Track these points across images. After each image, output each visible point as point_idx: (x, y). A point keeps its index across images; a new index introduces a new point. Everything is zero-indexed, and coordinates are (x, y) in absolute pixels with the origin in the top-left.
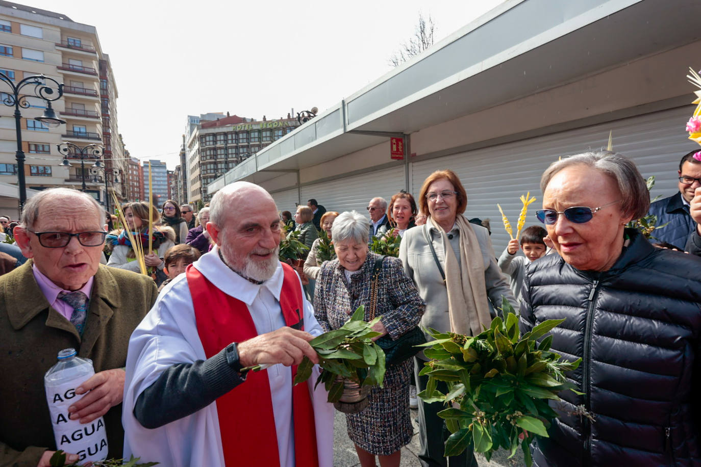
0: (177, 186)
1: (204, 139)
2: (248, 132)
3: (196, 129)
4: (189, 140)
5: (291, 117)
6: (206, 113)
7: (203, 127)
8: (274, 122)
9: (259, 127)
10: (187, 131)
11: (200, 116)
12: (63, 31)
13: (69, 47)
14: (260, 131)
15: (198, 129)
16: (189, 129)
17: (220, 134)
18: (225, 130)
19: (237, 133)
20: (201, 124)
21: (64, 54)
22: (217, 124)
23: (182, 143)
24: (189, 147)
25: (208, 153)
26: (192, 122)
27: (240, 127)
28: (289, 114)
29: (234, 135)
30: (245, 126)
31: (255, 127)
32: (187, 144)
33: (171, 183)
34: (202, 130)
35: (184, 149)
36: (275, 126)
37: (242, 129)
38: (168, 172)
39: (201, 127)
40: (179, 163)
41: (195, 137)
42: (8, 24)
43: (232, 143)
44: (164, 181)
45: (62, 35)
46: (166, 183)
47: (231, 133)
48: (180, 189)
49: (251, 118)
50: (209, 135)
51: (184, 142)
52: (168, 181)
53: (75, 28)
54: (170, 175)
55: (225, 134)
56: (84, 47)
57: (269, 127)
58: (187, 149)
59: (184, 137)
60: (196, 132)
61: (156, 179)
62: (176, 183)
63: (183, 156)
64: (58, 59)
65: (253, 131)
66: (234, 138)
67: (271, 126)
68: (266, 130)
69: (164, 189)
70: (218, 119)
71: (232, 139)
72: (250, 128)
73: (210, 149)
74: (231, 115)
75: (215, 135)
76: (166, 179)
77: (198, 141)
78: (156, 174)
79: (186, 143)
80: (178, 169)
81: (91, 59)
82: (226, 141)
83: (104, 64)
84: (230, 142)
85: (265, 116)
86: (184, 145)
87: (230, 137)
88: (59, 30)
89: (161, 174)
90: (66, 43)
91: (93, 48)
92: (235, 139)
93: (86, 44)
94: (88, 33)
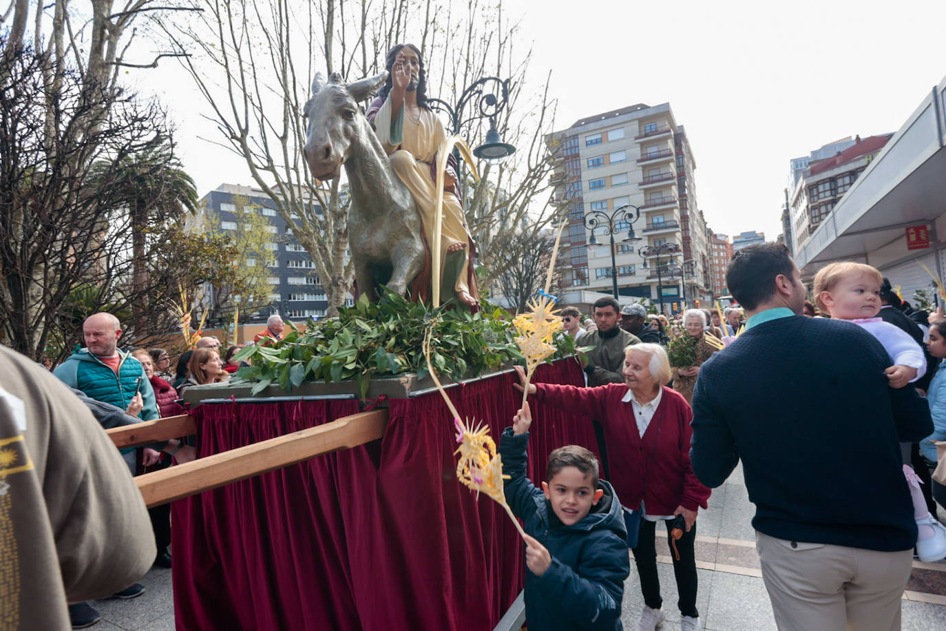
1: (815, 191)
3: (801, 179)
4: (792, 197)
6: (819, 147)
7: (813, 172)
10: (790, 183)
11: (810, 155)
12: (641, 122)
13: (646, 135)
15: (804, 178)
16: (792, 178)
17: (843, 174)
18: (851, 167)
20: (809, 167)
21: (642, 145)
22: (838, 161)
23: (785, 202)
24: (794, 205)
25: (823, 209)
26: (797, 167)
32: (791, 202)
34: (811, 178)
35: (787, 211)
39: (809, 174)
40: (780, 230)
41: (801, 190)
42: (599, 136)
45: (640, 126)
50: (823, 182)
51: (787, 199)
53: (650, 113)
55: (852, 173)
56: (660, 130)
58: (792, 210)
59: (786, 191)
60: (802, 183)
63: (786, 218)
64: (637, 152)
70: (839, 153)
73: (826, 203)
74: (862, 138)
75: (834, 178)
77: (806, 194)
79: (789, 201)
80: (781, 238)
81: (666, 139)
83: (679, 140)
86: (787, 204)
88: (637, 123)
90: (643, 133)
91: (668, 126)
93: (661, 125)
94: (663, 113)
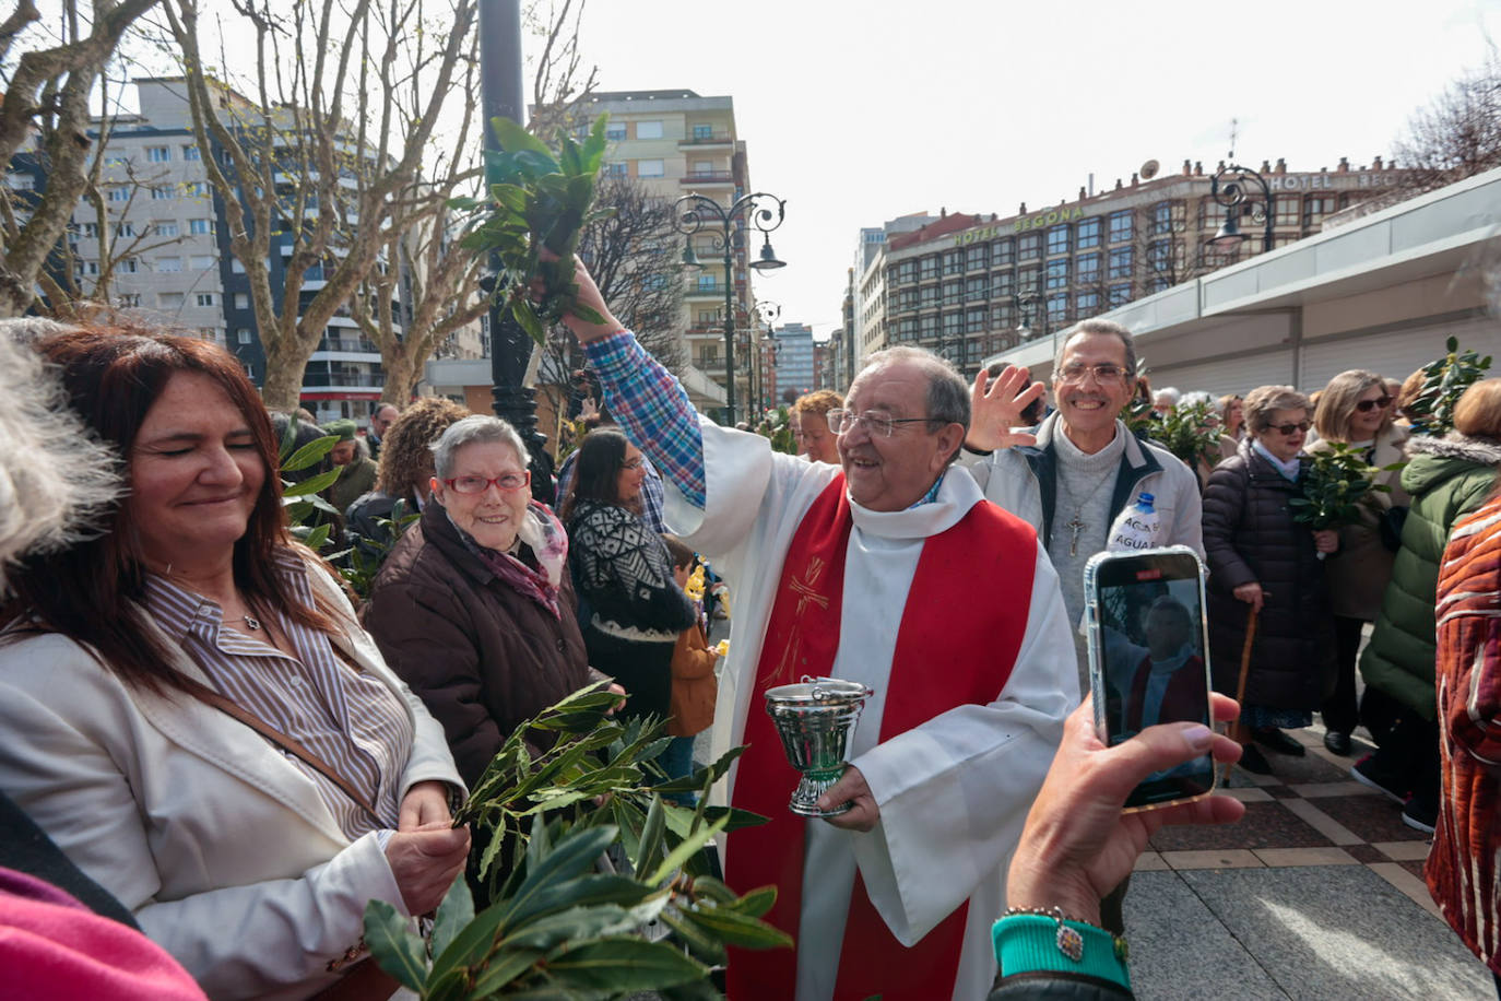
0: (833, 370)
1: (895, 271)
2: (987, 245)
3: (879, 254)
4: (861, 279)
5: (1088, 196)
6: (894, 218)
7: (894, 247)
8: (1047, 214)
9: (1012, 230)
10: (859, 260)
11: (883, 227)
12: (689, 115)
13: (696, 142)
14: (1013, 239)
15: (884, 253)
16: (862, 255)
17: (927, 257)
18: (937, 246)
19: (962, 250)
20: (888, 241)
21: (690, 156)
22: (923, 238)
23: (847, 285)
24: (864, 291)
25: (903, 299)
26: (868, 239)
27: (971, 235)
28: (1083, 189)
29: (956, 256)
30: (981, 233)
31: (1003, 232)
32: (859, 286)
33: (821, 366)
34: (892, 254)
35: (850, 298)
36: (1049, 222)
37: (976, 241)
38: (815, 343)
39: (889, 248)
40: (839, 323)
41: (877, 270)
42: (622, 127)
43: (953, 272)
44: (807, 362)
45: (687, 124)
46: (812, 366)
47: (949, 252)
48: (841, 375)
49: (990, 213)
50: (904, 262)
51: (851, 281)
52: (815, 361)
53: (704, 107)
54: (819, 350)
55: (939, 256)
56: (717, 137)
57: (1035, 226)
58: (858, 296)
59: (851, 273)
60: (880, 259)
61: (795, 358)
62: (832, 364)
63: (849, 309)
64: (681, 166)
65: (999, 240)
66: (956, 261)
67: (1039, 223)
68: (1029, 234)
69: (806, 378)
70: (924, 228)
71: (952, 265)
72: (993, 234)
73: (906, 291)
74: (948, 214)
75: (916, 260)
76: (811, 358)
77: (884, 276)
78: (795, 350)
79: (854, 285)
80: (837, 336)
81: (723, 154)
82: (939, 270)
83: (739, 160)
84: (947, 270)
85: (1023, 204)
86: (851, 290)
87: (947, 260)
88: (683, 116)
89: (804, 350)
90: (691, 137)
91: (726, 135)
92: (959, 264)
93: (718, 128)
94: (721, 110)
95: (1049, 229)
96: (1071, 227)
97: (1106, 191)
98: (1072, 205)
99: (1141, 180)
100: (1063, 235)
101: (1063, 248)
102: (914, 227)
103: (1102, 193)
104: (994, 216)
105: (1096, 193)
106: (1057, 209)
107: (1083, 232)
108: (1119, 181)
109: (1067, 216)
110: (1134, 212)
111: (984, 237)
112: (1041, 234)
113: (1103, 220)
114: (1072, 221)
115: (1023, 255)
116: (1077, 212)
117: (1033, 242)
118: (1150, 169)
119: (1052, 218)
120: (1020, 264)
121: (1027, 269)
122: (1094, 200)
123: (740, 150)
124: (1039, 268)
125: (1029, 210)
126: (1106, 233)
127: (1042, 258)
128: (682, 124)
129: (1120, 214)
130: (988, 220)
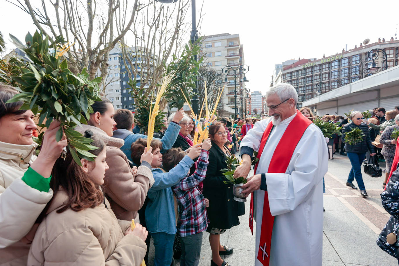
1: (285, 76)
2: (312, 67)
3: (280, 72)
4: (275, 78)
5: (345, 51)
6: (285, 61)
7: (284, 70)
8: (332, 57)
9: (320, 63)
10: (275, 73)
11: (282, 64)
12: (228, 40)
13: (230, 46)
14: (320, 65)
15: (281, 71)
16: (275, 72)
17: (294, 72)
18: (297, 69)
19: (305, 69)
20: (283, 68)
21: (228, 50)
22: (293, 66)
23: (271, 80)
24: (276, 82)
26: (277, 67)
27: (308, 65)
28: (344, 49)
29: (303, 71)
30: (310, 64)
31: (317, 63)
35: (272, 83)
36: (332, 60)
37: (309, 66)
38: (262, 96)
39: (283, 70)
41: (279, 76)
42: (211, 44)
43: (302, 76)
44: (260, 101)
45: (227, 42)
47: (301, 70)
50: (287, 73)
52: (262, 101)
53: (232, 37)
54: (263, 98)
55: (298, 71)
56: (235, 45)
57: (327, 61)
58: (274, 83)
59: (272, 77)
60: (280, 73)
61: (256, 100)
64: (225, 53)
65: (316, 66)
66: (303, 72)
67: (329, 60)
68: (326, 63)
69: (260, 105)
70: (293, 63)
71: (302, 74)
72: (314, 64)
74: (301, 59)
75: (291, 73)
77: (281, 77)
78: (256, 98)
79: (273, 80)
81: (236, 49)
82: (298, 75)
83: (241, 50)
84: (300, 75)
85: (324, 55)
86: (272, 81)
87: (300, 72)
88: (226, 40)
89: (259, 98)
90: (228, 45)
91: (238, 44)
92: (304, 73)
93: (236, 43)
94: (236, 38)
95: (332, 62)
96: (339, 61)
97: (351, 49)
98: (340, 54)
99: (363, 45)
100: (336, 63)
101: (337, 67)
102: (291, 63)
103: (350, 50)
104: (315, 59)
105: (348, 50)
106: (335, 56)
107: (343, 62)
108: (356, 46)
109: (338, 58)
110: (361, 55)
111: (311, 65)
112: (330, 63)
113: (350, 58)
114: (340, 59)
115: (324, 70)
116: (341, 56)
117: (327, 66)
118: (366, 42)
119: (333, 58)
120: (323, 72)
121: (325, 73)
122: (347, 52)
123: (241, 47)
124: (329, 73)
125: (326, 56)
126: (351, 62)
127: (330, 70)
128: (226, 42)
129: (355, 56)
130: (313, 60)
